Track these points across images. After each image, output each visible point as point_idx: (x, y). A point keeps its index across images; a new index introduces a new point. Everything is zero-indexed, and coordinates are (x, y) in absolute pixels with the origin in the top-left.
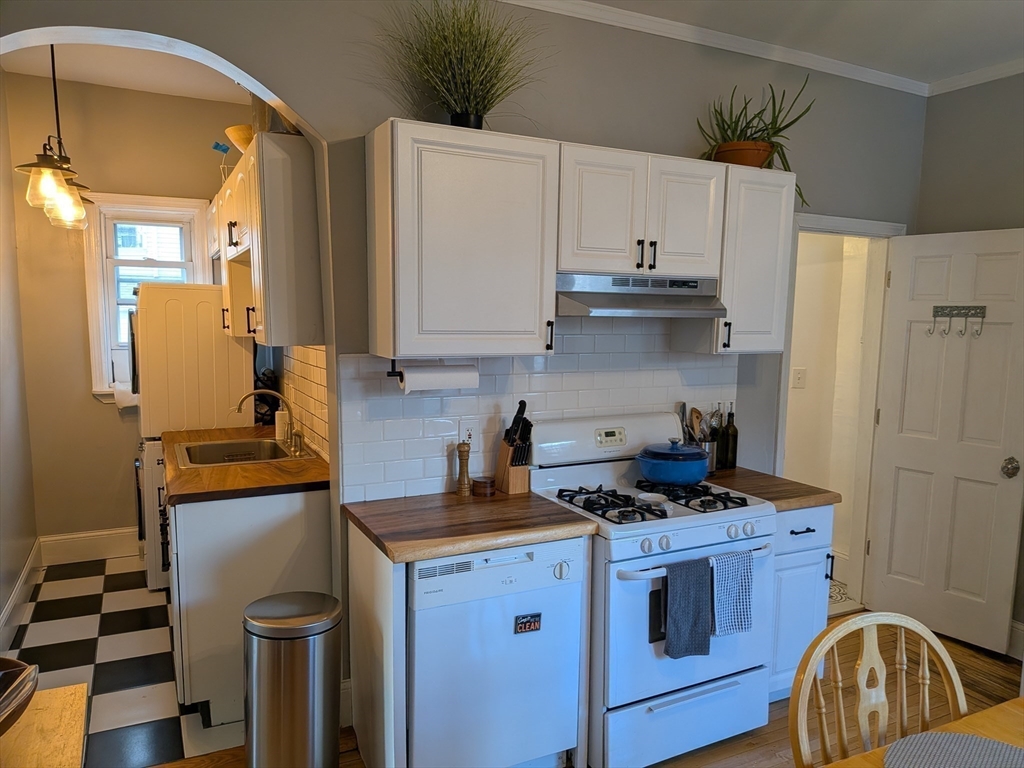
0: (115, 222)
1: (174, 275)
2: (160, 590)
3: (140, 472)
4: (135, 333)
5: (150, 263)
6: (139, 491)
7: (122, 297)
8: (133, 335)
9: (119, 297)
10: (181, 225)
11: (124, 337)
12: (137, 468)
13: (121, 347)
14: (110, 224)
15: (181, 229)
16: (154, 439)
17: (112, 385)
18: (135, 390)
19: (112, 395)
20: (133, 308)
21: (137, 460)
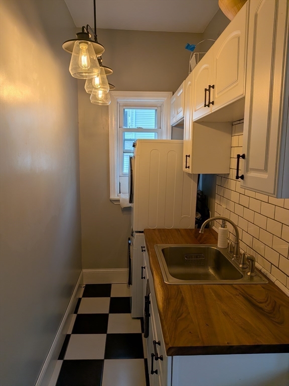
0: (124, 107)
1: (152, 136)
2: (138, 318)
3: (131, 247)
4: (133, 169)
5: (140, 130)
6: (130, 260)
7: (126, 149)
8: (131, 170)
9: (124, 149)
10: (156, 108)
11: (126, 170)
12: (130, 244)
13: (124, 175)
14: (122, 109)
15: (156, 110)
16: (140, 232)
17: (119, 194)
18: (131, 201)
19: (118, 201)
20: (132, 155)
21: (129, 239)
